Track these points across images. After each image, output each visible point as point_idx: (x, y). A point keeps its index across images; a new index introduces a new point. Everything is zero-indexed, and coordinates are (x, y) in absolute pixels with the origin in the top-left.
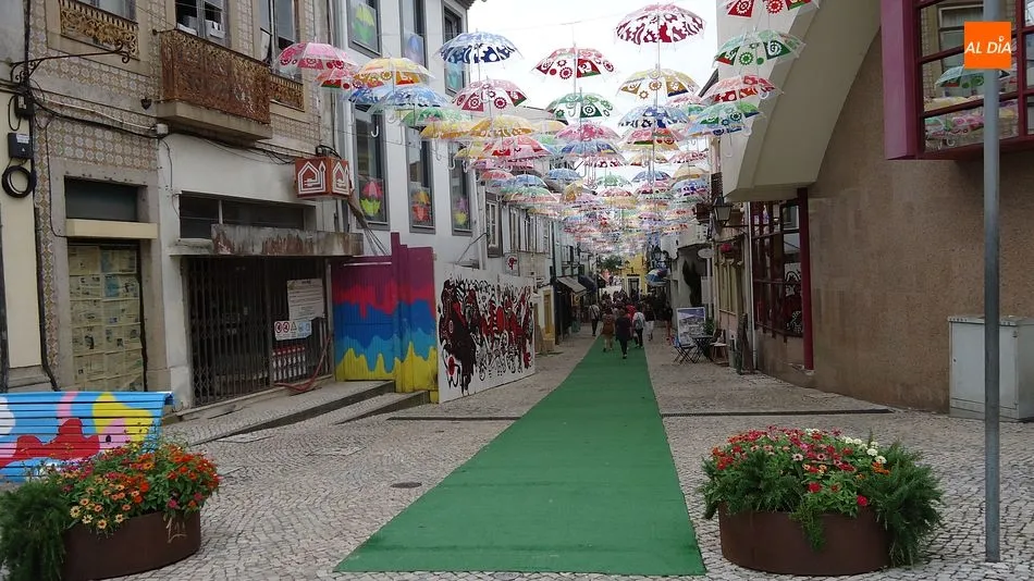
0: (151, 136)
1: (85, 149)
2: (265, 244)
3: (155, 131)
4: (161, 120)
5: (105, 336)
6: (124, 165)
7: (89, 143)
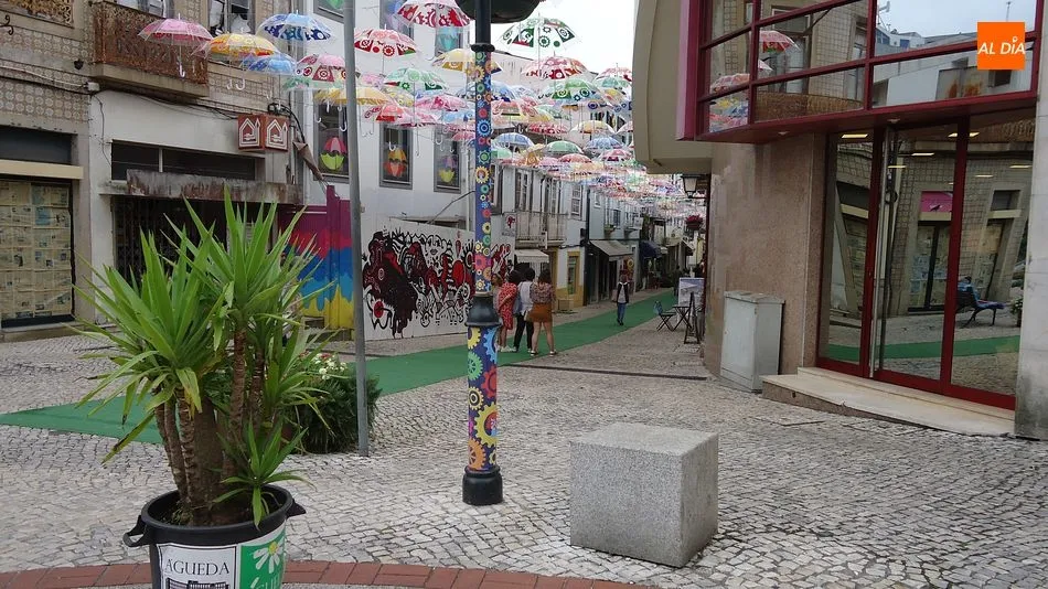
0: (82, 93)
1: (15, 102)
2: (184, 189)
3: (87, 88)
4: (93, 79)
5: (34, 257)
6: (54, 117)
7: (19, 97)
